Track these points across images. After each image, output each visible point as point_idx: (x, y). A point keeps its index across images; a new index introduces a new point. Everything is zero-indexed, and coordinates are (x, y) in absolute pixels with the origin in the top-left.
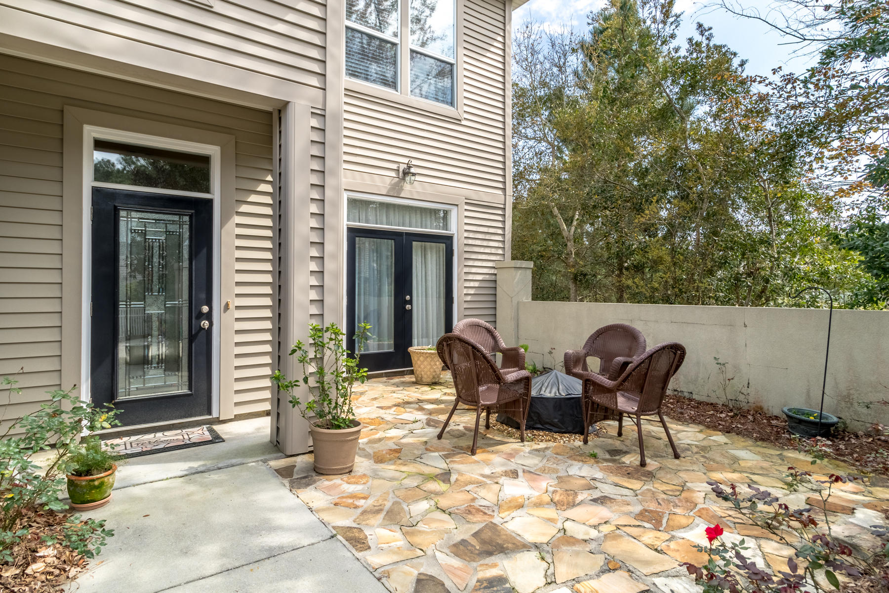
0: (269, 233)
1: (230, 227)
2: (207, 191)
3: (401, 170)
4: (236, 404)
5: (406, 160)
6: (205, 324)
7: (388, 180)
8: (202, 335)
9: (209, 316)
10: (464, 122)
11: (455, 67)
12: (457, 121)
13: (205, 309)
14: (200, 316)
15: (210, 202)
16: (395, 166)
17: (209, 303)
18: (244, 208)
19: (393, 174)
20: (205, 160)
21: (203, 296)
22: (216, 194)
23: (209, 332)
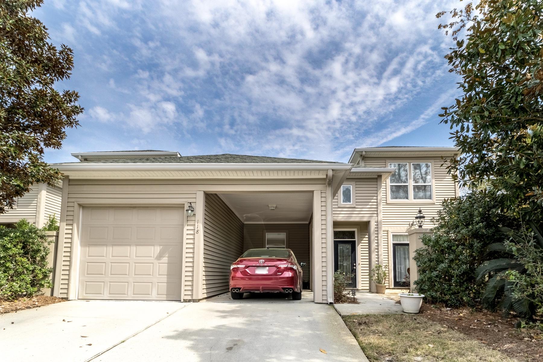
0: (367, 247)
1: (360, 246)
2: (354, 238)
3: (411, 224)
4: (362, 286)
5: (412, 221)
6: (355, 268)
7: (406, 228)
8: (354, 270)
9: (355, 266)
10: (436, 204)
11: (431, 186)
12: (434, 204)
13: (355, 264)
14: (354, 266)
15: (355, 241)
16: (408, 223)
17: (356, 263)
18: (362, 242)
19: (408, 225)
20: (354, 232)
21: (354, 262)
22: (356, 239)
23: (356, 269)
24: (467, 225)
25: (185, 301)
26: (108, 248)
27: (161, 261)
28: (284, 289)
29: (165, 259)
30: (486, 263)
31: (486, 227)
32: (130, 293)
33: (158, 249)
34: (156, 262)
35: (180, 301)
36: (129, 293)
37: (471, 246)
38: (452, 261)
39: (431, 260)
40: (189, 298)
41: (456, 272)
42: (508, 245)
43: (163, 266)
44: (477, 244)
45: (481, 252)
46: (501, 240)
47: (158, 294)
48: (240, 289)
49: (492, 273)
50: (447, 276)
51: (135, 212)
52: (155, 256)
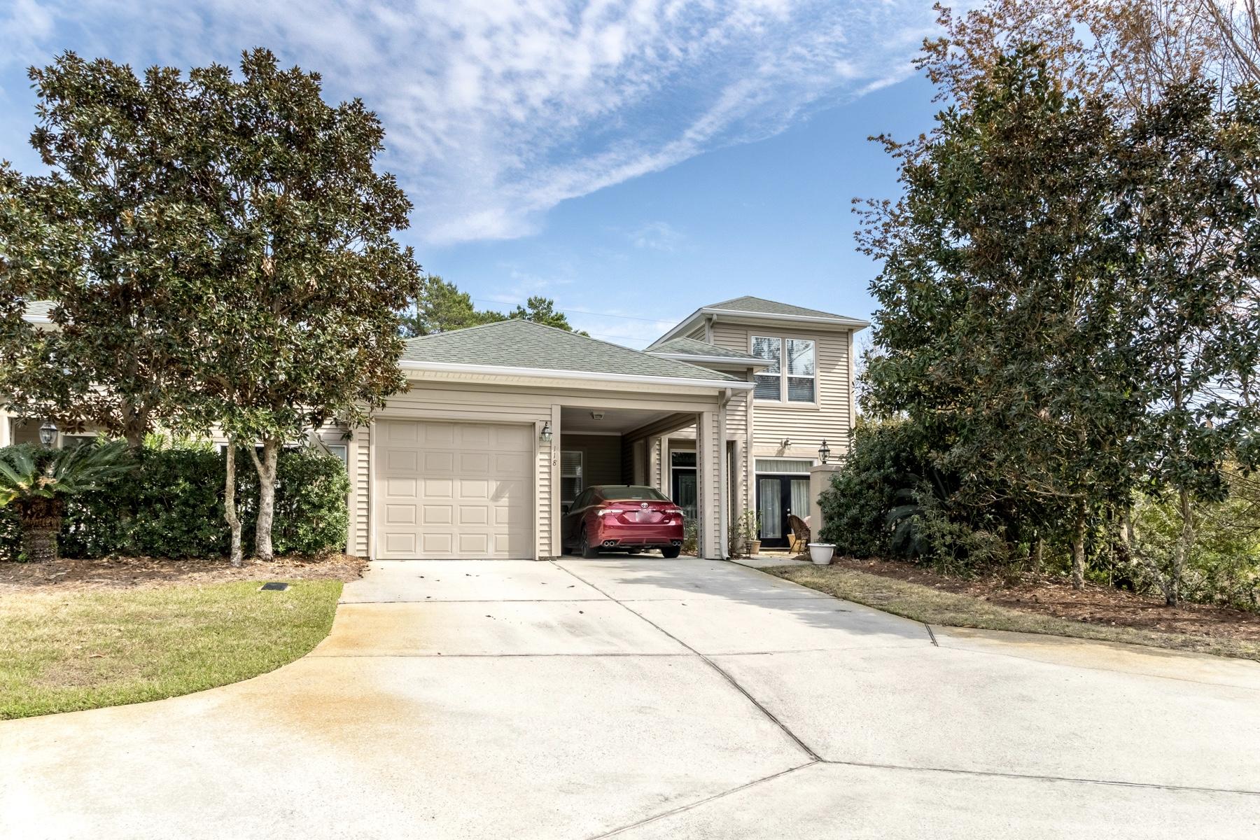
24: (879, 469)
25: (542, 559)
26: (419, 482)
27: (499, 503)
28: (672, 541)
29: (505, 501)
30: (894, 510)
31: (897, 472)
32: (456, 548)
33: (493, 486)
34: (491, 504)
35: (533, 559)
36: (454, 549)
37: (881, 491)
38: (862, 507)
39: (840, 506)
40: (546, 554)
41: (866, 518)
42: (914, 493)
43: (502, 509)
44: (887, 489)
45: (890, 497)
46: (909, 486)
47: (496, 551)
48: (616, 541)
49: (899, 521)
50: (855, 524)
51: (457, 431)
52: (490, 497)
